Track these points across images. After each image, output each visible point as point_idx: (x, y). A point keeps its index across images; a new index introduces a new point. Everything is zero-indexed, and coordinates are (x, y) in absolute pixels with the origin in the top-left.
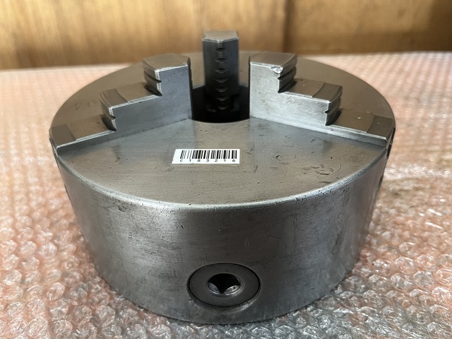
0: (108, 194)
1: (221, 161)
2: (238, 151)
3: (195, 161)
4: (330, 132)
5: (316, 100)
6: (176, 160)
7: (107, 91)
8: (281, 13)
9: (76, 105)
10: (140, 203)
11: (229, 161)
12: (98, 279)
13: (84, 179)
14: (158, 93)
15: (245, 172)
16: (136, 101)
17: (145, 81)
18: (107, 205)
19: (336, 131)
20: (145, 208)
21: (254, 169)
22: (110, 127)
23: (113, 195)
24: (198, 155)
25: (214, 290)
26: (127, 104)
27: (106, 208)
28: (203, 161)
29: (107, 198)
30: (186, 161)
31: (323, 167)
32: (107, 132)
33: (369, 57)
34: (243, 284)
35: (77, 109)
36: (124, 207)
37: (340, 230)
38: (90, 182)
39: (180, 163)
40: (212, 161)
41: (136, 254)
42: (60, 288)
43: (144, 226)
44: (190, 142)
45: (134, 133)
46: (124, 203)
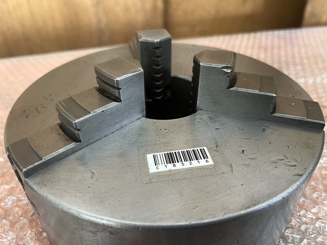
0: (99, 221)
1: (195, 163)
2: (206, 149)
3: (170, 166)
5: (263, 94)
6: (152, 168)
7: (63, 101)
9: (24, 112)
11: (203, 162)
13: (65, 206)
14: (117, 99)
15: (223, 173)
16: (99, 111)
17: (97, 86)
21: (230, 169)
22: (75, 140)
23: (103, 222)
24: (171, 159)
26: (90, 115)
28: (179, 166)
29: (97, 224)
30: (162, 168)
31: (287, 158)
35: (27, 117)
36: (116, 232)
38: (74, 209)
39: (157, 171)
40: (187, 165)
44: (156, 144)
46: (118, 229)
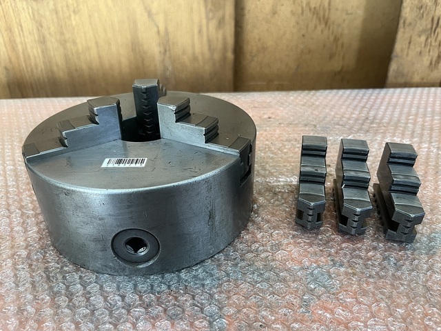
0: (58, 185)
1: (133, 165)
2: (146, 159)
3: (116, 166)
4: (208, 147)
5: (197, 127)
6: (104, 165)
7: (62, 121)
8: (230, 56)
9: (42, 130)
10: (78, 190)
11: (138, 165)
12: (52, 248)
13: (44, 177)
14: (97, 123)
15: (146, 171)
16: (81, 128)
17: (89, 114)
18: (58, 192)
19: (212, 147)
20: (80, 192)
21: (153, 170)
22: (64, 145)
23: (61, 186)
24: (119, 162)
25: (130, 250)
26: (75, 130)
27: (57, 195)
28: (122, 165)
29: (58, 187)
30: (111, 165)
31: (195, 168)
32: (62, 148)
33: (291, 93)
34: (149, 245)
35: (43, 133)
36: (68, 193)
37: (210, 208)
38: (47, 178)
39: (107, 166)
40: (127, 165)
41: (78, 225)
42: (24, 253)
43: (80, 205)
45: (81, 149)
46: (68, 190)
